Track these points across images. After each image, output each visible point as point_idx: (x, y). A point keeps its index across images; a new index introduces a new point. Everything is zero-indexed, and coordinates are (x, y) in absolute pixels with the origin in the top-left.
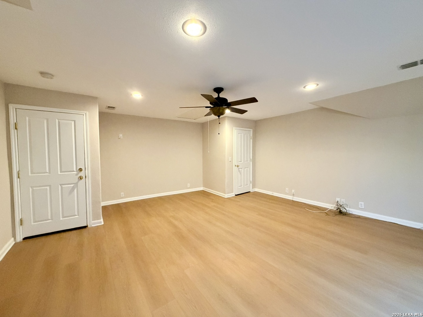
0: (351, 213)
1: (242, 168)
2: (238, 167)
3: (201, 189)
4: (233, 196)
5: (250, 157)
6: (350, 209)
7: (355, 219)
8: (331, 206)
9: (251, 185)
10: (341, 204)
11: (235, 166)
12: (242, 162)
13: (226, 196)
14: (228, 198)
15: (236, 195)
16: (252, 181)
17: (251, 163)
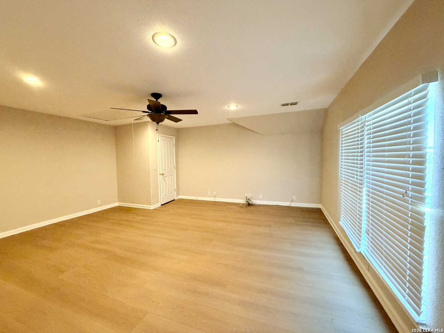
0: (255, 203)
1: (166, 177)
2: (163, 176)
3: (117, 204)
4: (160, 206)
5: (173, 165)
6: (254, 201)
7: (258, 207)
8: (243, 201)
9: (176, 193)
10: (249, 198)
11: (160, 174)
12: (167, 170)
13: (152, 207)
14: (154, 209)
15: (162, 205)
16: (176, 189)
17: (175, 171)
